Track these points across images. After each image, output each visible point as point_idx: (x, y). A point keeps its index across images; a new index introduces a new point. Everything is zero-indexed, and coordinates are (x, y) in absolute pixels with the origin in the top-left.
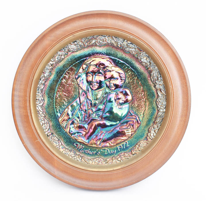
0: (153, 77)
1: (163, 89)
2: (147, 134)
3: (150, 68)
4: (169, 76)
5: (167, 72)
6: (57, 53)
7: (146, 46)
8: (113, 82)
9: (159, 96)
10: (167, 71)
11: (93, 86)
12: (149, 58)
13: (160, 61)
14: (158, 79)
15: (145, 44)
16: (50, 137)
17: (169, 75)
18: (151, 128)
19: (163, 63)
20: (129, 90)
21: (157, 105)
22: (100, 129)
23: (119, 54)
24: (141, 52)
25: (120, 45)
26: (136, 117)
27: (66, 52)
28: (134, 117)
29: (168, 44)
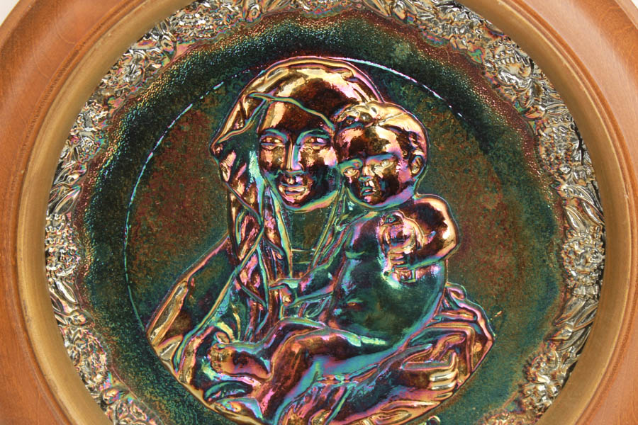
0: (547, 150)
1: (592, 203)
2: (521, 386)
3: (537, 110)
4: (620, 150)
5: (615, 135)
6: (128, 52)
7: (524, 19)
8: (376, 169)
9: (573, 228)
10: (613, 131)
11: (291, 189)
12: (532, 66)
13: (586, 86)
14: (569, 158)
15: (519, 11)
16: (113, 407)
17: (623, 146)
18: (539, 363)
19: (599, 94)
20: (445, 203)
21: (562, 266)
22: (322, 367)
23: (398, 51)
24: (499, 39)
25: (406, 12)
26: (475, 315)
27: (167, 45)
28: (465, 316)
29: (620, 10)
